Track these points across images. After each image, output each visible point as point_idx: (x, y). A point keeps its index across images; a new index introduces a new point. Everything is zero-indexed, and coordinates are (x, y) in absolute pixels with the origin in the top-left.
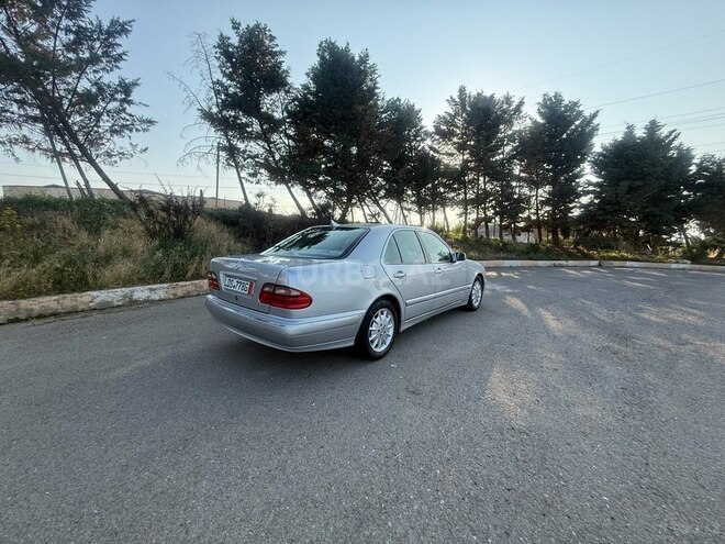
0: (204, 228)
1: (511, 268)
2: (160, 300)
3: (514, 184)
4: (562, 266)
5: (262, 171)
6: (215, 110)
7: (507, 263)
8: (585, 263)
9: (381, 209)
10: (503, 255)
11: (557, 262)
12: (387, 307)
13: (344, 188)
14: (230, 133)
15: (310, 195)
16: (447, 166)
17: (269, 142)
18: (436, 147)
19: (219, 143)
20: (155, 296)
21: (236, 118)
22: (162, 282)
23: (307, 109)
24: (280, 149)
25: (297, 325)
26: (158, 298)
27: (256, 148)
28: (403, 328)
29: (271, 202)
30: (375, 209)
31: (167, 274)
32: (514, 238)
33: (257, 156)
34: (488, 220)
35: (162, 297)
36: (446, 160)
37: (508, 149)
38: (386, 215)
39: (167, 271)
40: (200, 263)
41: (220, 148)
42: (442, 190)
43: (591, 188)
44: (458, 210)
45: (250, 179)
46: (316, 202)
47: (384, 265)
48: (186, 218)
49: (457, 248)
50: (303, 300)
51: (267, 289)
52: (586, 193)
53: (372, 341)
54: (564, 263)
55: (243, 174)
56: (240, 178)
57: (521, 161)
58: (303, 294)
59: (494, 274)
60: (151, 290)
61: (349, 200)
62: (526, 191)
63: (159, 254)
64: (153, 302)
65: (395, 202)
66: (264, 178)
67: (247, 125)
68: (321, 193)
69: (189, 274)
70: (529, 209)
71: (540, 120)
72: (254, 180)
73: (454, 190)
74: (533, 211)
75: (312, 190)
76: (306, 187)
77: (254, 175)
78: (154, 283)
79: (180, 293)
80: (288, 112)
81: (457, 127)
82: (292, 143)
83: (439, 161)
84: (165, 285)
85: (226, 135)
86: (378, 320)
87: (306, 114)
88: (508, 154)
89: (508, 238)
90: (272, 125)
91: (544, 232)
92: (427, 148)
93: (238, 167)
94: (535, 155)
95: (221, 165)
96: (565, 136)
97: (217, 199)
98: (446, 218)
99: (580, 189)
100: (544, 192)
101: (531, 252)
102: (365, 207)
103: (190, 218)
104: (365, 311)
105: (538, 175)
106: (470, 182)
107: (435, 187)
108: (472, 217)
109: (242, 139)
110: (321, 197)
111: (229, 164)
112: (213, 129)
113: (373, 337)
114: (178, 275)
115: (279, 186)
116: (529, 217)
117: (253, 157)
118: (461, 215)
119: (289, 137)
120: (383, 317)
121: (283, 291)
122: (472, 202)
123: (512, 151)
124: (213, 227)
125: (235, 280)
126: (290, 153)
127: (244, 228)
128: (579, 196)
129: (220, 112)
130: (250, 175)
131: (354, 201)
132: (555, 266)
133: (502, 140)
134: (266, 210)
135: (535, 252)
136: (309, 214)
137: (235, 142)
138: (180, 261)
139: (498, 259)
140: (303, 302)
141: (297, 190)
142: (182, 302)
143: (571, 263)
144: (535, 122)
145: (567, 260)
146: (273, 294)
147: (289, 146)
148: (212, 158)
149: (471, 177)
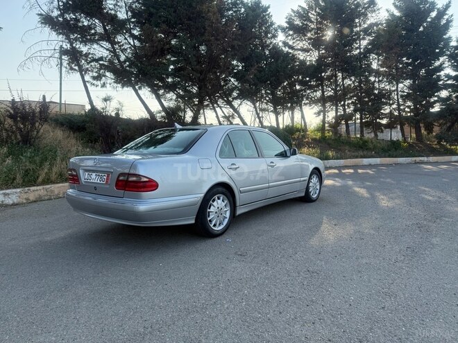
0: (51, 135)
1: (370, 166)
2: (14, 205)
3: (372, 79)
4: (422, 163)
5: (108, 74)
6: (56, 13)
7: (366, 161)
8: (447, 158)
9: (235, 110)
10: (361, 153)
11: (418, 159)
12: (223, 193)
13: (195, 90)
14: (72, 37)
15: (158, 97)
16: (303, 63)
17: (113, 43)
18: (291, 43)
19: (61, 47)
20: (9, 201)
21: (77, 20)
22: (15, 188)
23: (152, 10)
24: (126, 50)
25: (146, 204)
26: (11, 202)
27: (100, 50)
28: (239, 211)
29: (118, 106)
30: (228, 111)
31: (19, 180)
32: (376, 135)
33: (101, 59)
34: (347, 117)
35: (15, 201)
36: (301, 56)
37: (364, 43)
38: (240, 117)
39: (18, 177)
40: (50, 169)
41: (63, 52)
42: (298, 87)
43: (449, 82)
44: (316, 108)
45: (95, 82)
46: (166, 104)
47: (219, 159)
48: (33, 124)
49: (313, 148)
50: (151, 185)
51: (121, 178)
52: (446, 87)
53: (210, 221)
54: (425, 159)
55: (87, 78)
56: (84, 82)
57: (378, 55)
58: (151, 181)
59: (352, 171)
60: (5, 195)
61: (201, 102)
62: (385, 86)
63: (9, 161)
64: (7, 206)
65: (249, 103)
66: (109, 81)
67: (89, 28)
68: (171, 95)
69: (40, 180)
70: (390, 105)
71: (397, 13)
72: (98, 83)
73: (311, 87)
74: (394, 106)
75: (161, 92)
76: (155, 90)
77: (98, 78)
78: (8, 188)
79: (32, 197)
80: (133, 11)
81: (311, 22)
82: (137, 43)
83: (294, 58)
84: (18, 190)
85: (68, 38)
86: (215, 203)
87: (151, 15)
88: (366, 48)
89: (369, 135)
90: (116, 26)
91: (407, 128)
92: (281, 44)
93: (82, 71)
94: (392, 49)
95: (64, 69)
96: (421, 29)
97: (61, 104)
98: (303, 117)
99: (441, 83)
100: (404, 86)
101: (393, 149)
102: (218, 109)
103: (37, 124)
104: (203, 195)
105: (397, 69)
106: (329, 78)
107: (292, 85)
108: (331, 116)
109: (85, 42)
110: (170, 99)
111: (71, 69)
112: (54, 33)
113: (211, 217)
114: (30, 180)
115: (125, 88)
116: (391, 112)
117: (97, 61)
118: (319, 114)
119: (134, 37)
120: (220, 201)
121: (134, 179)
122: (330, 99)
123: (369, 44)
124: (59, 134)
125: (94, 174)
126: (136, 53)
127: (92, 133)
128: (439, 89)
129: (62, 15)
130: (94, 78)
131: (206, 103)
132: (416, 163)
133: (358, 33)
134: (113, 114)
135: (396, 149)
136: (159, 117)
137: (78, 45)
138: (31, 167)
139: (357, 157)
140: (152, 186)
141: (146, 92)
142: (35, 205)
143: (432, 159)
144: (392, 15)
145: (428, 156)
146: (127, 181)
147: (134, 46)
148: (54, 62)
149: (329, 73)
